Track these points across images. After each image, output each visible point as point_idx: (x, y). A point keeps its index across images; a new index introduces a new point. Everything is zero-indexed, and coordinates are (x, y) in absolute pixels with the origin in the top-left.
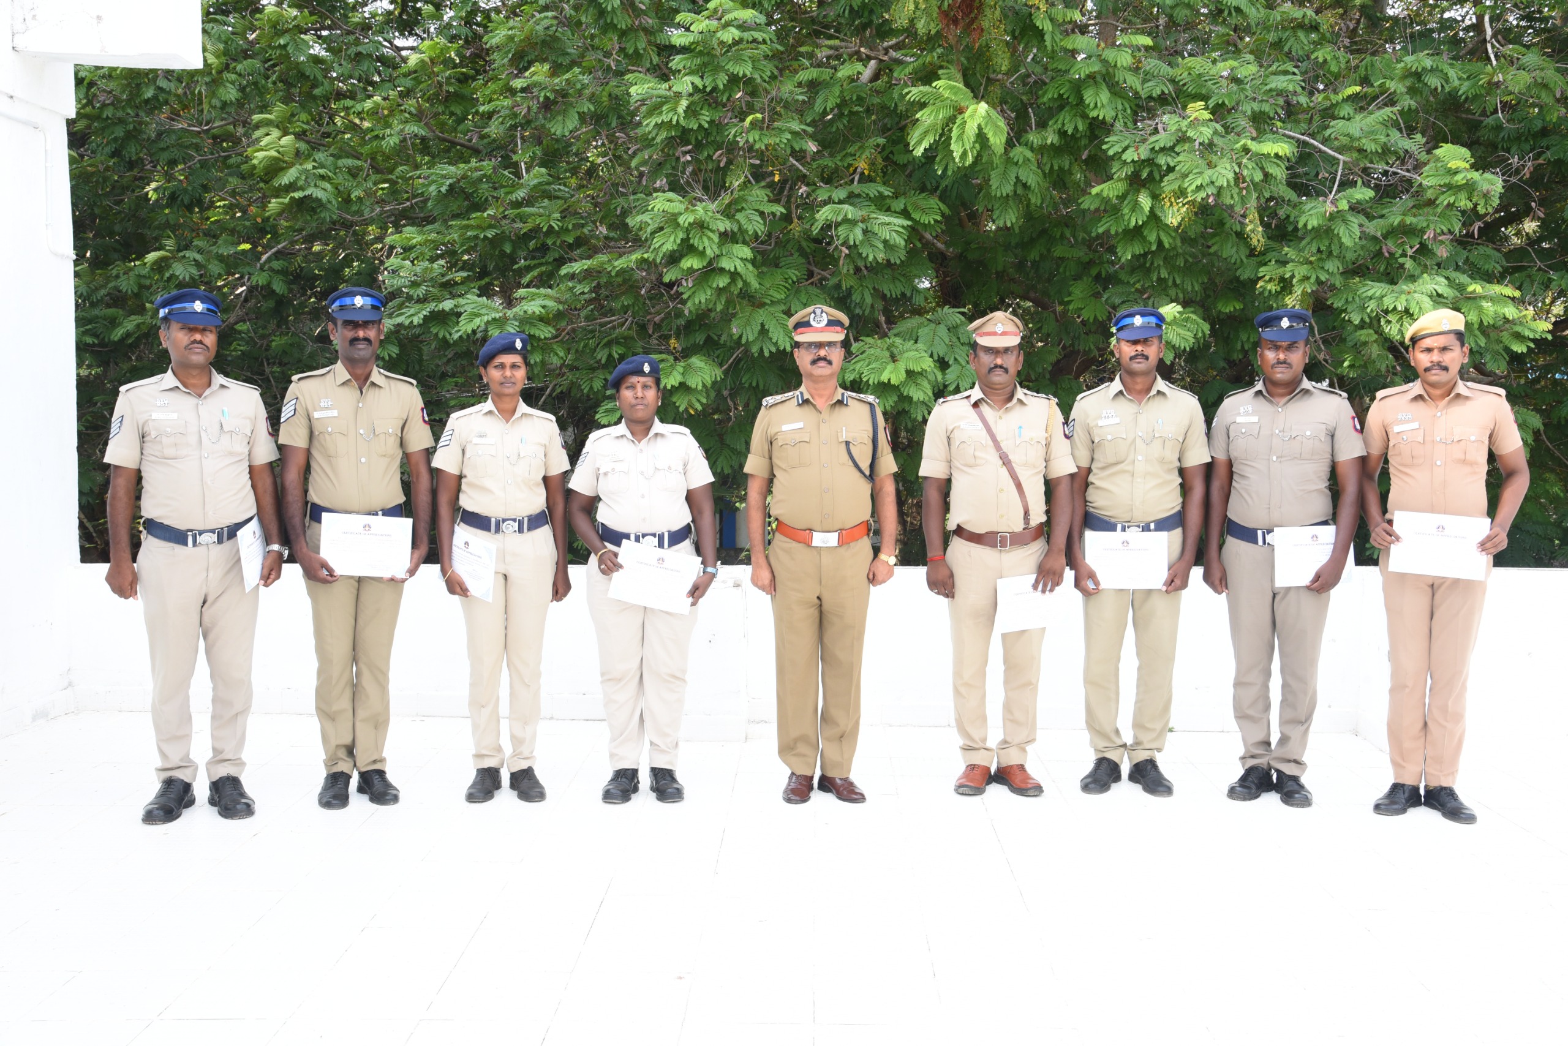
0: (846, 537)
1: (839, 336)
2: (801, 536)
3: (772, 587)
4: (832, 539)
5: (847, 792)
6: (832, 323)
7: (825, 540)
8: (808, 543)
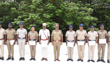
0: (59, 41)
1: (58, 26)
2: (55, 41)
3: (53, 45)
4: (58, 41)
5: (59, 61)
6: (58, 25)
7: (57, 41)
8: (56, 42)
